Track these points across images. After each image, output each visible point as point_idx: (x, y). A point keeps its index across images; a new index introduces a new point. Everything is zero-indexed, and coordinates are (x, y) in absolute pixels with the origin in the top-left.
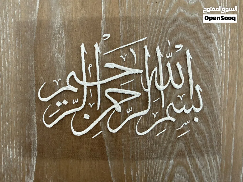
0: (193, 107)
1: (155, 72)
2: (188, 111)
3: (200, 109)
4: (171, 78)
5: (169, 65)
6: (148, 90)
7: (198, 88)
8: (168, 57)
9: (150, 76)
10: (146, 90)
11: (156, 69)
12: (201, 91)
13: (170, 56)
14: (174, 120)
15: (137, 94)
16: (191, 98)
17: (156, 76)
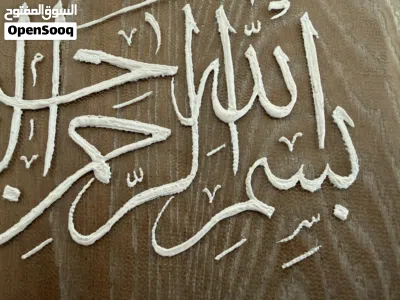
0: (328, 171)
1: (212, 72)
2: (312, 186)
3: (352, 178)
4: (259, 89)
5: (252, 54)
6: (193, 121)
7: (340, 116)
8: (248, 33)
9: (197, 84)
10: (185, 121)
11: (215, 65)
12: (352, 124)
13: (254, 30)
14: (269, 211)
15: (160, 133)
16: (322, 145)
17: (215, 84)
